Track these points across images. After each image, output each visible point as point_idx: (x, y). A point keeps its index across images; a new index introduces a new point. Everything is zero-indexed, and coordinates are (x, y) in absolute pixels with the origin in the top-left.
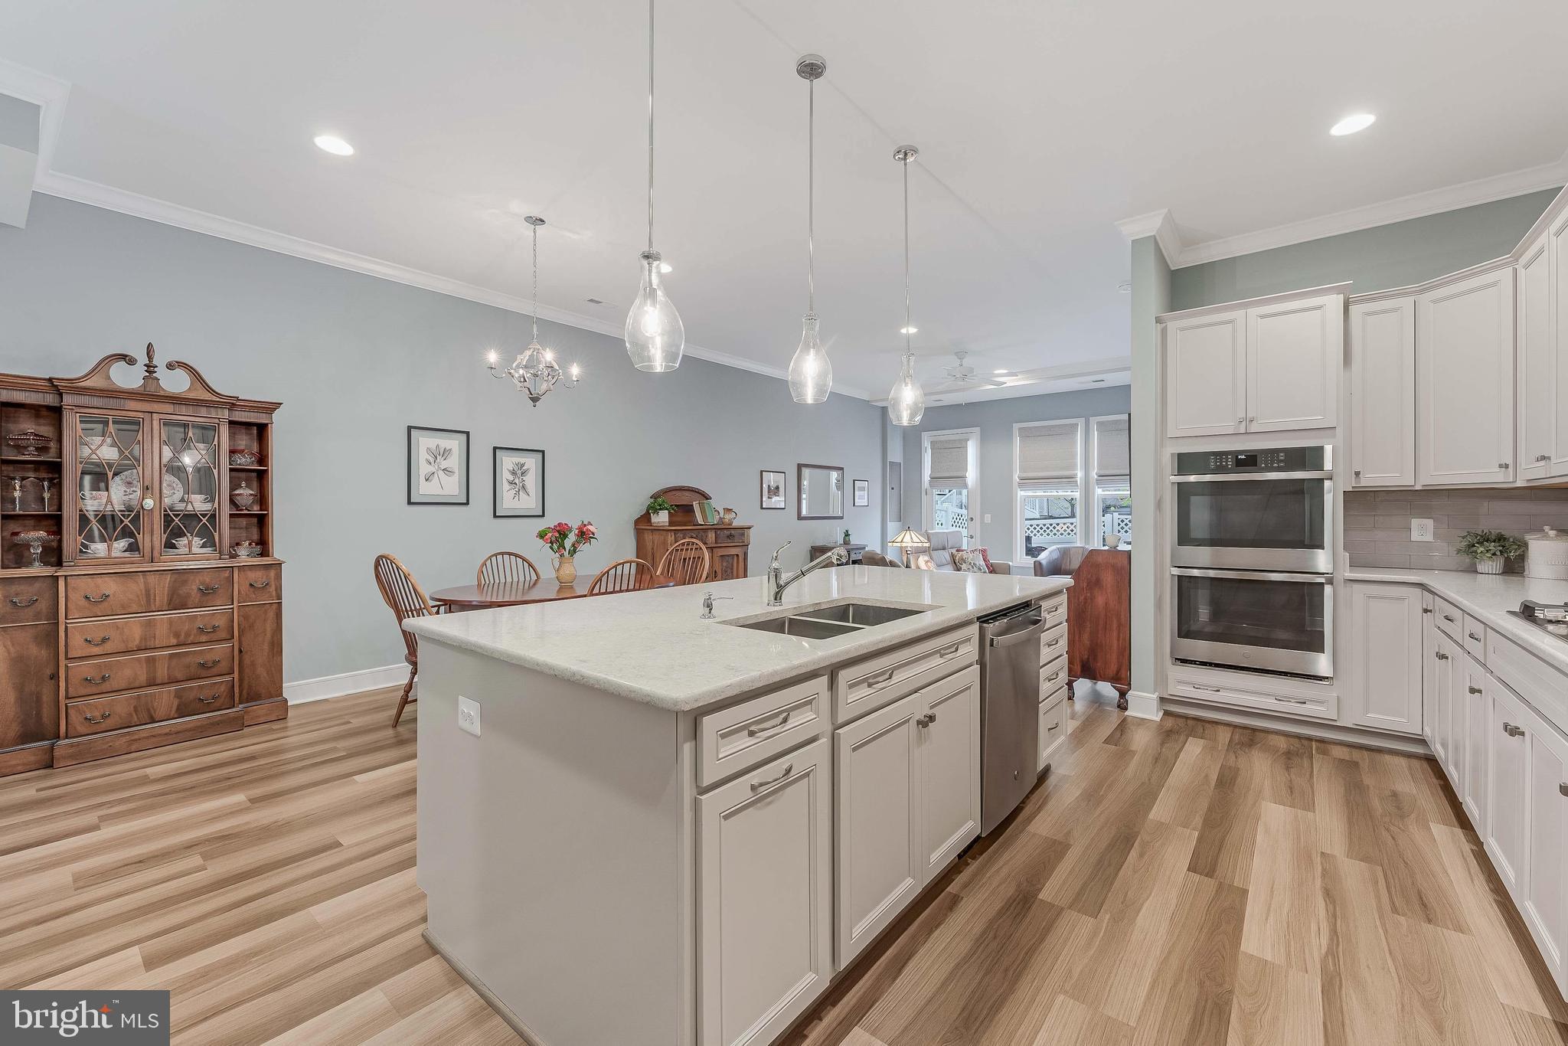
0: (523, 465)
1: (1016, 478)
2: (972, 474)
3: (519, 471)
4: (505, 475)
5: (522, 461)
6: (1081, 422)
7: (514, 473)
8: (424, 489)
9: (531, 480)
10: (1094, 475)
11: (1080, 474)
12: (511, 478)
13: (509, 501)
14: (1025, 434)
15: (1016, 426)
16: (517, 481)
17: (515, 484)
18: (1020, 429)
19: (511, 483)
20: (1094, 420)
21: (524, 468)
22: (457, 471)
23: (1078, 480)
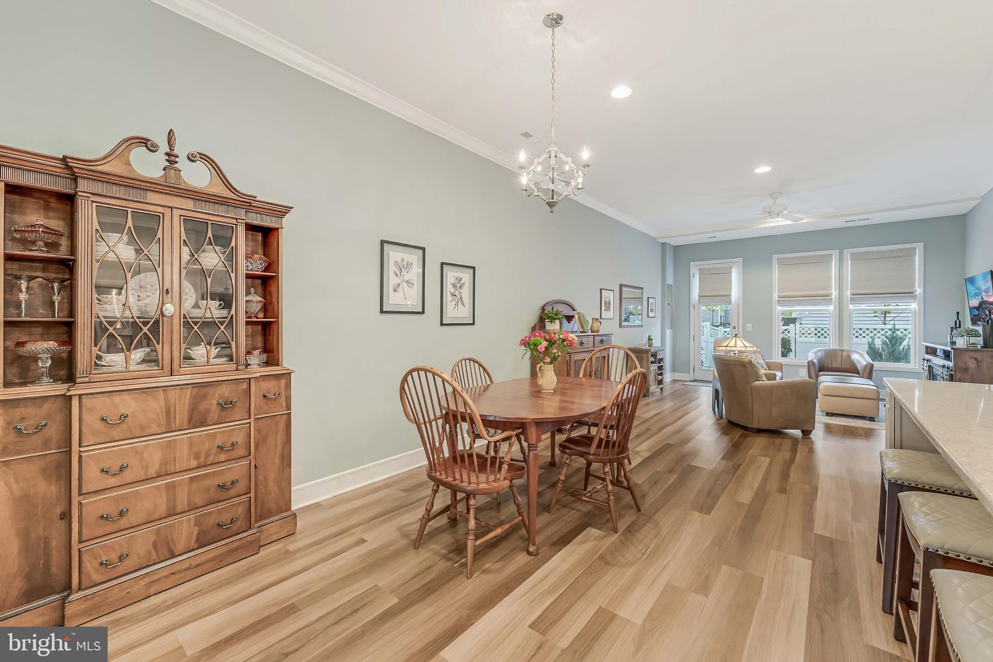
0: (460, 280)
1: (776, 296)
2: (735, 293)
3: (458, 285)
4: (449, 289)
5: (460, 275)
6: (835, 254)
7: (454, 286)
8: (393, 300)
9: (466, 292)
10: (848, 293)
11: (834, 293)
12: (453, 290)
13: (453, 312)
14: (782, 263)
15: (775, 257)
16: (456, 293)
17: (456, 295)
18: (778, 259)
19: (453, 295)
20: (847, 253)
21: (462, 282)
22: (416, 283)
23: (833, 297)
